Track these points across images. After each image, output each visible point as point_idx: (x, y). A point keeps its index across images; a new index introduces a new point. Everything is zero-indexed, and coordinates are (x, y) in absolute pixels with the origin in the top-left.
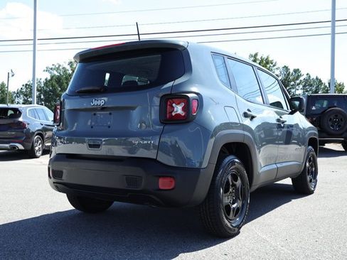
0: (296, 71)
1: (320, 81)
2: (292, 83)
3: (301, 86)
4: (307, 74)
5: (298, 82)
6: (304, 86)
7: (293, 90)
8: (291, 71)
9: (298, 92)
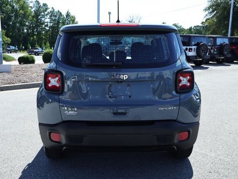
0: (45, 5)
1: (61, 13)
2: (43, 14)
3: (48, 16)
4: (52, 8)
5: (46, 13)
6: (51, 16)
7: (43, 19)
8: (41, 5)
9: (46, 21)
